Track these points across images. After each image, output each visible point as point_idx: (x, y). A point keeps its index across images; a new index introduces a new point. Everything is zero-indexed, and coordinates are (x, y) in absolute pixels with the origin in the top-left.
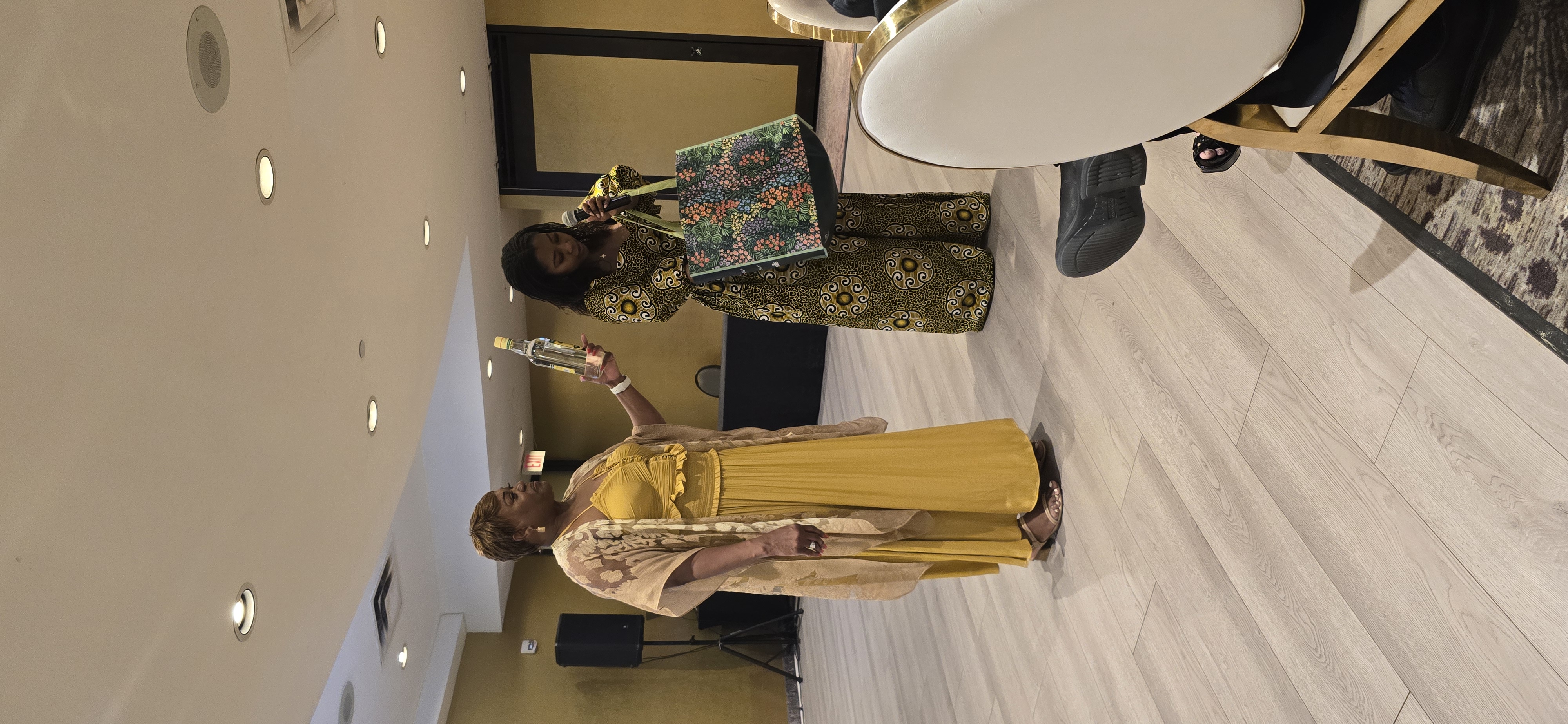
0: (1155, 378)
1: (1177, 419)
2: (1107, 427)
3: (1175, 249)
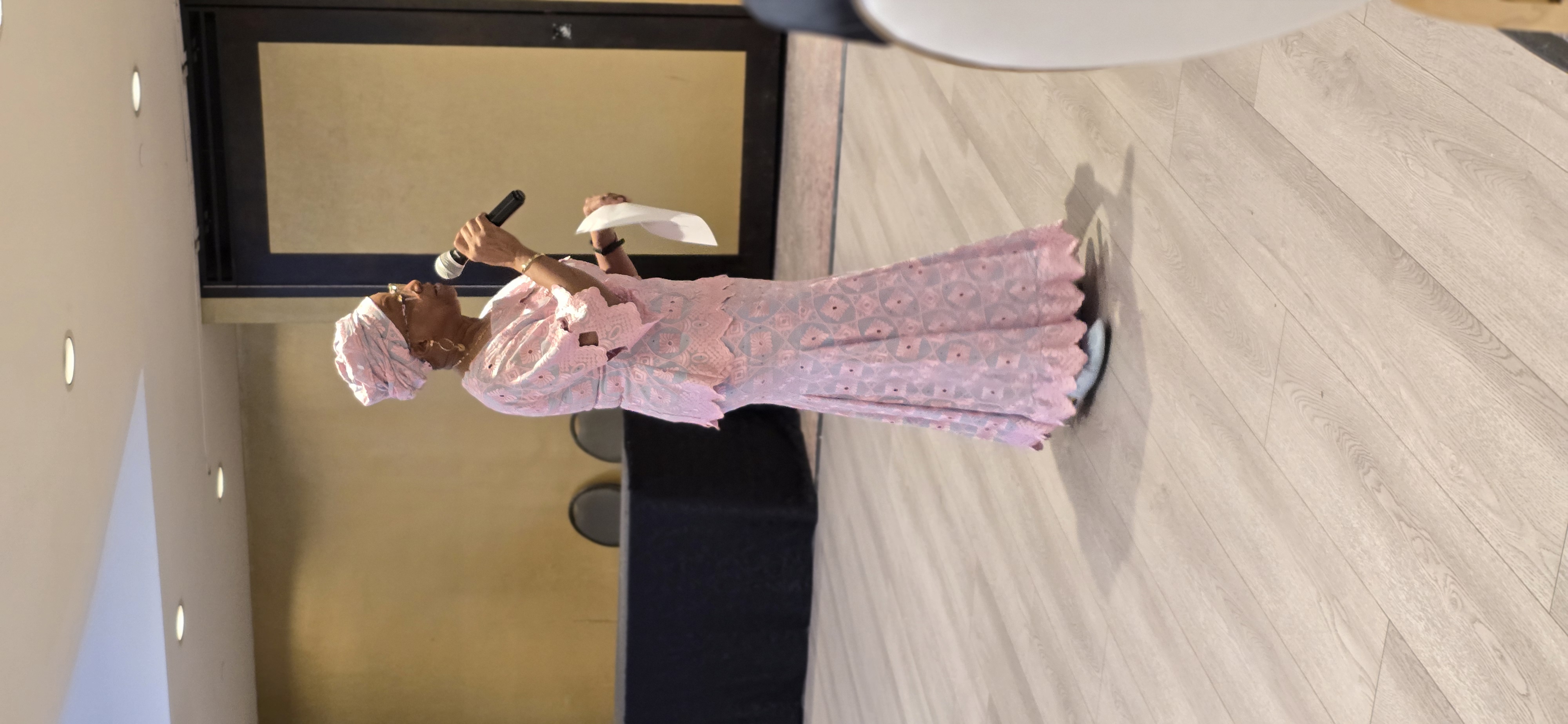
0: (1403, 514)
1: (1445, 581)
2: (1328, 616)
3: (1420, 283)
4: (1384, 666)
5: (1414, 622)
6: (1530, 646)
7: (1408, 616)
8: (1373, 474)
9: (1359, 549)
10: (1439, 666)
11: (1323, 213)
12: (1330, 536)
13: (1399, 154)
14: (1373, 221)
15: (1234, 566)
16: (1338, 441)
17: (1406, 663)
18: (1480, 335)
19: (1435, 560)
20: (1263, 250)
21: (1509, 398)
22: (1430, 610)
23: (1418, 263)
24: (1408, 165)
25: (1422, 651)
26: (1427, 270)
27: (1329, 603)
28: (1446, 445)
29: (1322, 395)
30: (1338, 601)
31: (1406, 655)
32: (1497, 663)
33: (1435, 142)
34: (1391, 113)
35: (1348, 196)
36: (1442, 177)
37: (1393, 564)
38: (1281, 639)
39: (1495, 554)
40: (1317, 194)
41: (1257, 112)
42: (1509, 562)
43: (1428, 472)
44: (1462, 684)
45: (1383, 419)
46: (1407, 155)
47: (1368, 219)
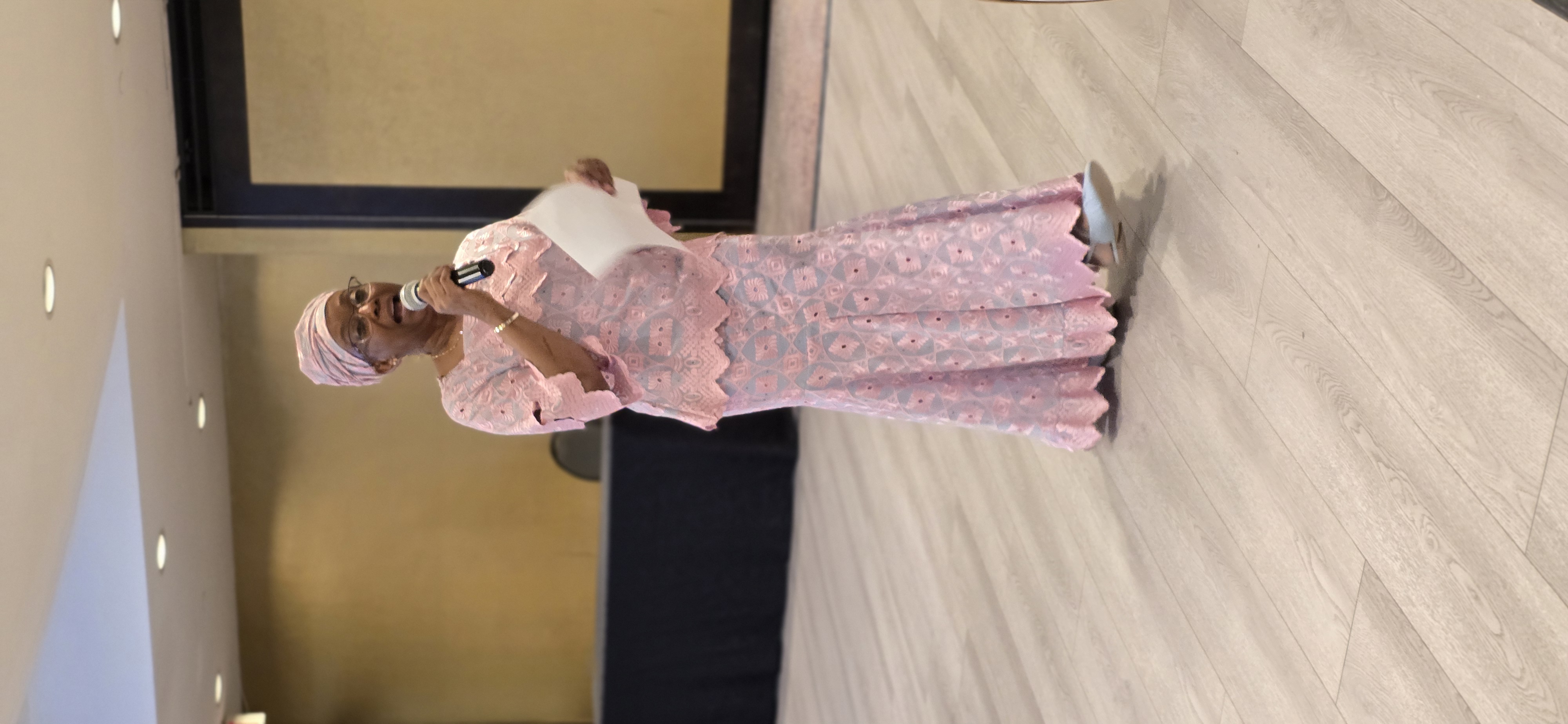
0: (1382, 455)
1: (1422, 521)
2: (1304, 556)
3: (1404, 224)
4: (1359, 605)
5: (1390, 562)
6: (1505, 587)
7: (1384, 556)
8: (1352, 415)
9: (1337, 490)
10: (1414, 606)
11: (1308, 153)
12: (1308, 475)
13: (1386, 95)
14: (1357, 161)
15: (1212, 504)
16: (1318, 382)
17: (1382, 603)
18: (1463, 277)
19: (1413, 501)
20: (1246, 190)
21: (1489, 340)
22: (1406, 550)
23: (1402, 204)
24: (1394, 105)
25: (1397, 591)
26: (1411, 211)
27: (1306, 542)
28: (1425, 387)
29: (1303, 336)
30: (1315, 540)
31: (1381, 594)
32: (1472, 603)
33: (1422, 83)
34: (1378, 54)
35: (1333, 136)
36: (1428, 118)
37: (1371, 505)
38: (1258, 578)
39: (1473, 496)
40: (1303, 134)
41: (1244, 51)
42: (1486, 504)
43: (1407, 413)
44: (1436, 624)
45: (1364, 361)
46: (1394, 96)
47: (1353, 159)
